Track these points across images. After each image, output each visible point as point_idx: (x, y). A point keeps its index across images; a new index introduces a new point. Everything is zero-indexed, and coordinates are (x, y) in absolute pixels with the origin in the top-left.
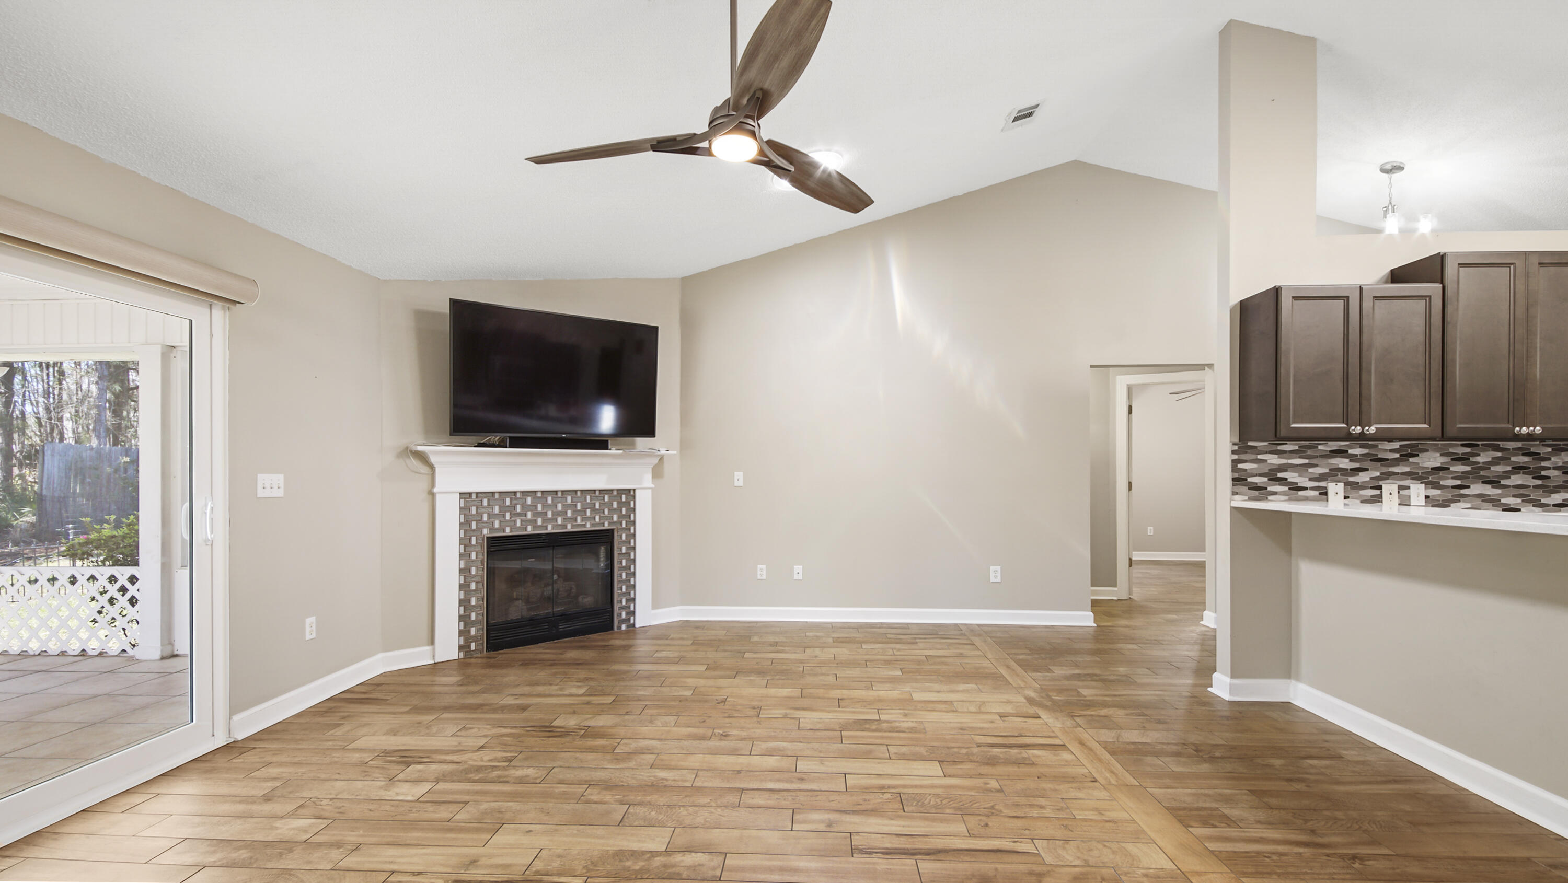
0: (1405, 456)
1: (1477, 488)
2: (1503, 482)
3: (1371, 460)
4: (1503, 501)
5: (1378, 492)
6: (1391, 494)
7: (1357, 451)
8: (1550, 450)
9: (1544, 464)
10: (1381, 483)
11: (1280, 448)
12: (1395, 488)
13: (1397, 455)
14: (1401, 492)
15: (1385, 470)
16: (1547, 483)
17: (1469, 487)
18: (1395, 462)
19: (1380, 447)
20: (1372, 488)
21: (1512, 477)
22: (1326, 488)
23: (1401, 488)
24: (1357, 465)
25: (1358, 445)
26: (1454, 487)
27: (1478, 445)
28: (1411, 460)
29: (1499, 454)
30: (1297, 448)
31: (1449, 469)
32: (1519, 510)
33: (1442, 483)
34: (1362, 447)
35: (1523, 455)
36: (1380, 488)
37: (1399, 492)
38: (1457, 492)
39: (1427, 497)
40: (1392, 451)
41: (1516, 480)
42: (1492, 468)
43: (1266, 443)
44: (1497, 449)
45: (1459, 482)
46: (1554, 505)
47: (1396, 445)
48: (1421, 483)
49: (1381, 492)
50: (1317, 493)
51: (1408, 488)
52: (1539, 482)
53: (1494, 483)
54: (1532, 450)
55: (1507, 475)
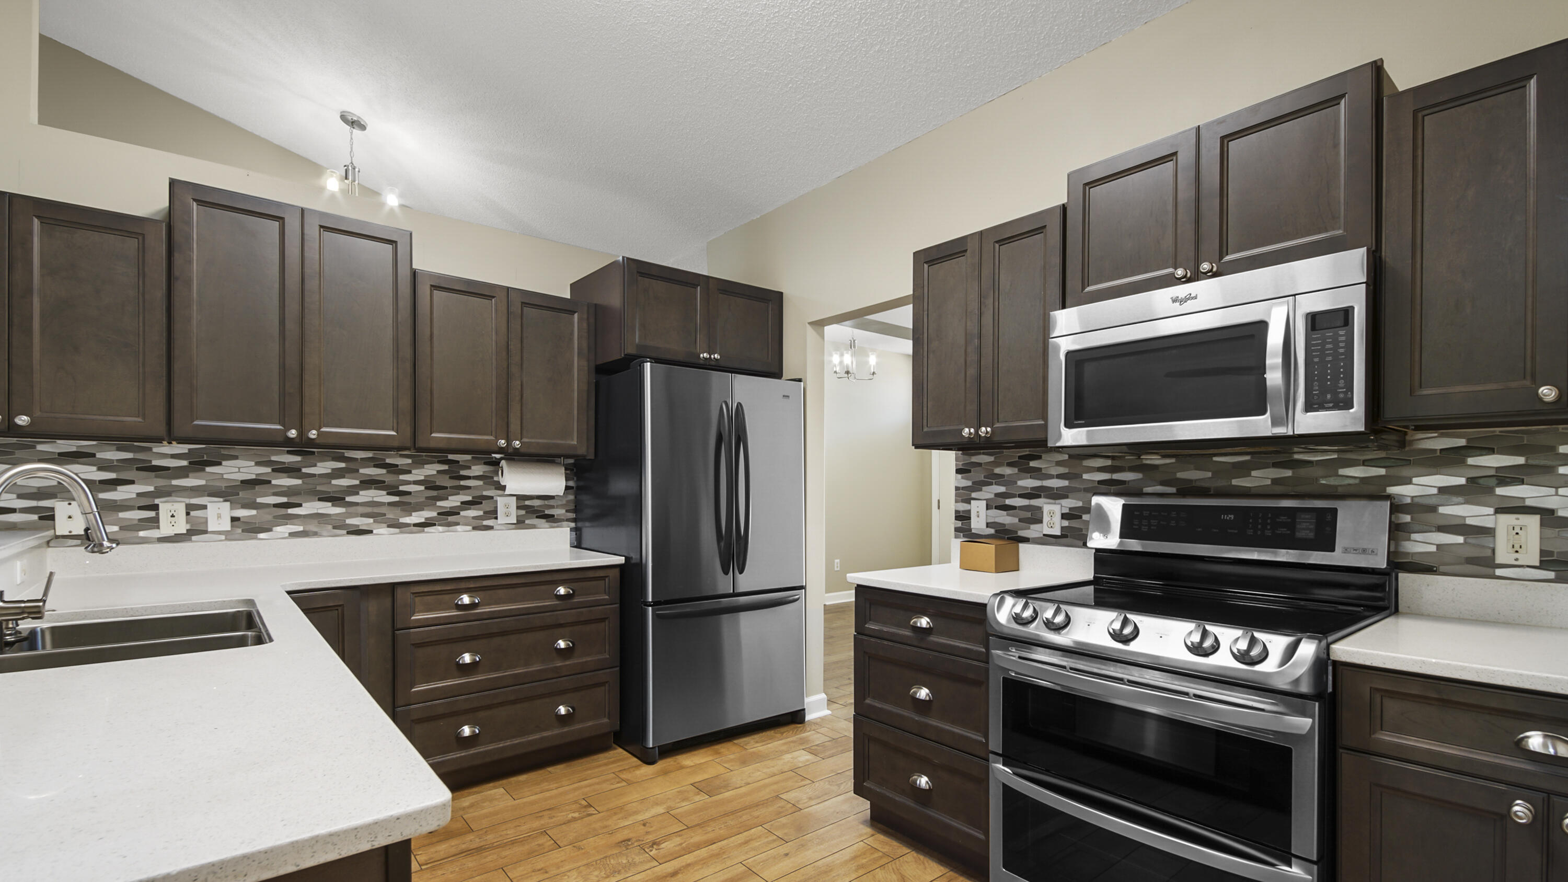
0: (198, 464)
1: (311, 507)
2: (348, 499)
3: (138, 469)
4: (349, 521)
5: (152, 514)
6: (173, 516)
7: (111, 455)
8: (409, 461)
9: (402, 477)
10: (157, 501)
12: (180, 508)
13: (184, 463)
14: (193, 513)
15: (161, 482)
16: (406, 499)
17: (300, 505)
18: (182, 473)
19: (155, 450)
20: (140, 508)
21: (361, 493)
22: (52, 509)
23: (189, 508)
24: (112, 475)
25: (115, 447)
26: (276, 506)
27: (313, 453)
28: (208, 469)
29: (343, 465)
31: (269, 482)
32: (371, 532)
33: (259, 500)
34: (119, 449)
35: (376, 466)
36: (155, 508)
37: (188, 514)
38: (282, 511)
39: (234, 520)
40: (174, 456)
41: (365, 496)
42: (334, 482)
44: (342, 459)
45: (284, 500)
46: (415, 525)
47: (183, 448)
48: (225, 501)
49: (158, 514)
50: (35, 517)
51: (204, 507)
52: (396, 499)
53: (336, 499)
54: (388, 461)
55: (353, 490)
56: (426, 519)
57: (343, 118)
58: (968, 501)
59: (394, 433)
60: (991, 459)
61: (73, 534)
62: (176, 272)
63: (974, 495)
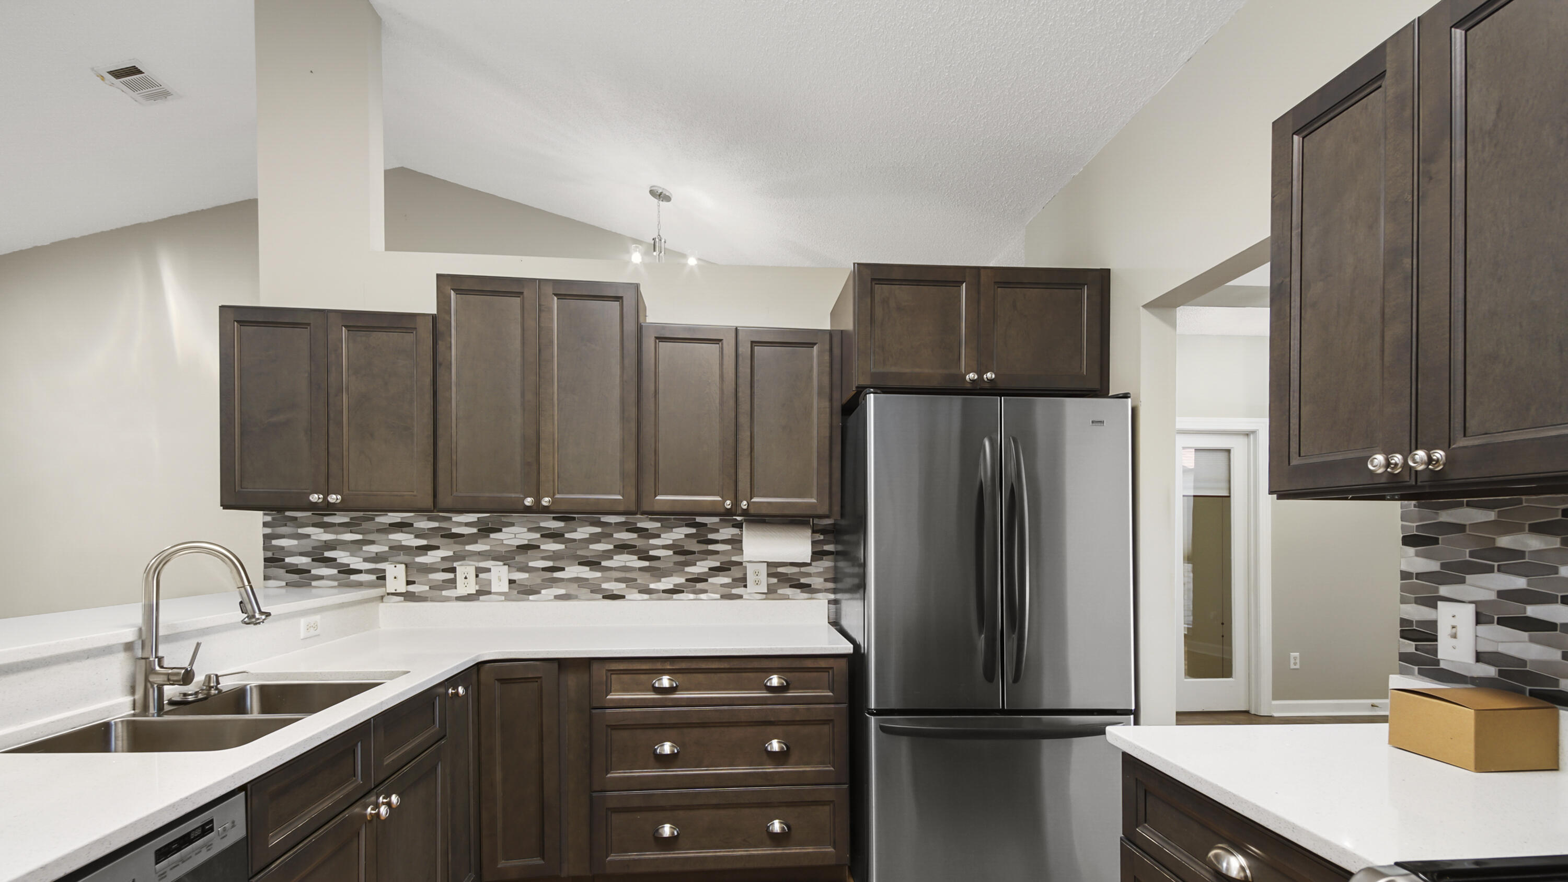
0: (485, 531)
1: (573, 571)
2: (604, 563)
3: (442, 536)
4: (604, 586)
5: (451, 576)
6: (466, 578)
7: (424, 524)
8: (659, 525)
9: (652, 541)
10: (455, 564)
11: (327, 519)
12: (471, 571)
13: (475, 530)
14: (481, 575)
15: (458, 548)
16: (655, 564)
17: (563, 569)
18: (472, 539)
19: (454, 519)
20: (444, 570)
21: (615, 557)
22: (384, 571)
23: (479, 571)
24: (423, 542)
25: (426, 518)
26: (544, 569)
27: (574, 519)
28: (492, 536)
29: (598, 530)
30: (347, 520)
31: (538, 547)
32: (623, 597)
33: (531, 564)
34: (430, 519)
35: (628, 530)
36: (453, 570)
37: (477, 576)
38: (548, 575)
39: (511, 582)
40: (468, 524)
41: (621, 560)
42: (592, 547)
43: (309, 514)
44: (598, 523)
45: (549, 564)
46: (664, 591)
47: (472, 517)
48: (505, 564)
49: (455, 576)
50: (373, 577)
51: (489, 570)
52: (646, 564)
53: (592, 563)
54: (639, 525)
55: (608, 555)
56: (675, 585)
57: (652, 193)
58: (1432, 602)
59: (620, 497)
60: (1491, 515)
61: (397, 592)
62: (440, 358)
63: (1444, 590)
